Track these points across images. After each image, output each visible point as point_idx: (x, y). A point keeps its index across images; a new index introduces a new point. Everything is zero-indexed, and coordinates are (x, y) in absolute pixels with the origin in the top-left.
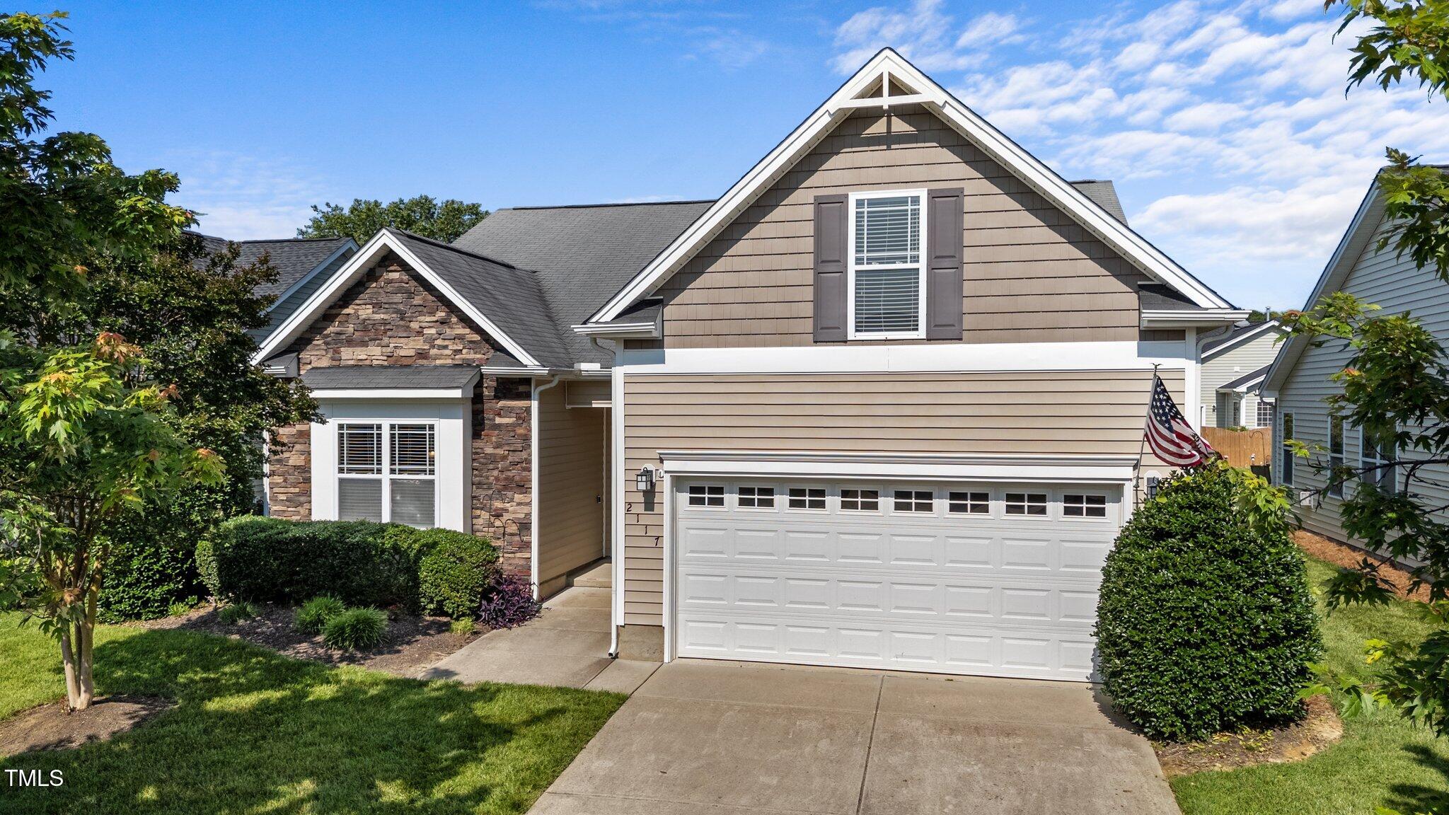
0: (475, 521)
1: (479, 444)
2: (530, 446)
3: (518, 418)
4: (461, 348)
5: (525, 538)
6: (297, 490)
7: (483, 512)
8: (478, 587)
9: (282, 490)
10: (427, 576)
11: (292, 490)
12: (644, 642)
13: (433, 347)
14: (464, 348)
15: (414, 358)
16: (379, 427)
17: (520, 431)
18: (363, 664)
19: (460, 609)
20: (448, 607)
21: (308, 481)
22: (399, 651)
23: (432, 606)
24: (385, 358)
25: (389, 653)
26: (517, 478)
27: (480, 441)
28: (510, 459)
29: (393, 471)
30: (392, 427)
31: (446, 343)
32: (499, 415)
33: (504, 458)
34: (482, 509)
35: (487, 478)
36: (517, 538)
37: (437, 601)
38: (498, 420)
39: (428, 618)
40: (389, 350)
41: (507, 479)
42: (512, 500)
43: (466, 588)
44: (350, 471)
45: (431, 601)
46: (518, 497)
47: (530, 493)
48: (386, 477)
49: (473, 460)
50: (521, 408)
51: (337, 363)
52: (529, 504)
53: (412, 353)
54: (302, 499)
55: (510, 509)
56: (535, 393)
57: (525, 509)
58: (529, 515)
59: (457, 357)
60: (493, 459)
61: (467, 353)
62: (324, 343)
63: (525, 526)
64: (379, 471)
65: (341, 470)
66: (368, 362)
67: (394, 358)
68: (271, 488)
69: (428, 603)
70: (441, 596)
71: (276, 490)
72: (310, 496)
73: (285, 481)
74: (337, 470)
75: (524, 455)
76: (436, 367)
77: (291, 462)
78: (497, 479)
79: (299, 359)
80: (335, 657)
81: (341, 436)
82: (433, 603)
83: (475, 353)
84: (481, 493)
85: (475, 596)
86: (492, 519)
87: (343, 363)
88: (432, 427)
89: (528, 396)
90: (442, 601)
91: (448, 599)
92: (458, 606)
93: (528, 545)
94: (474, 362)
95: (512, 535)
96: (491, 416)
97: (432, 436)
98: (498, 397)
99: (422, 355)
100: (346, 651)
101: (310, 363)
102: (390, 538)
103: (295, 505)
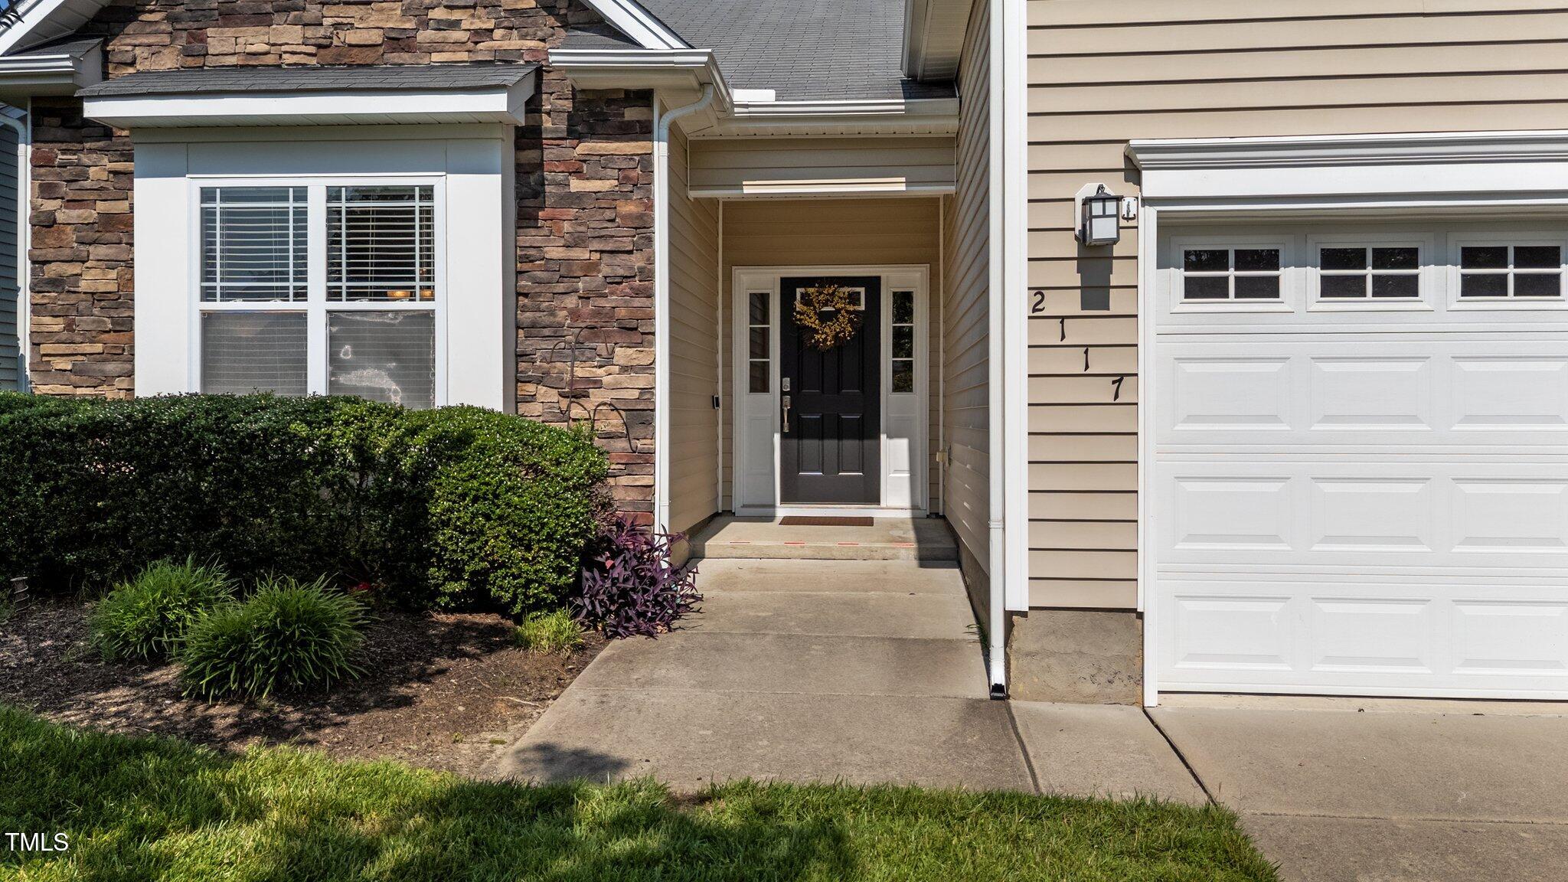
0: (523, 408)
1: (529, 238)
2: (650, 240)
3: (623, 180)
4: (490, 25)
5: (639, 444)
6: (98, 348)
7: (542, 389)
8: (575, 535)
9: (62, 348)
10: (450, 510)
11: (88, 348)
12: (1081, 653)
13: (424, 24)
14: (497, 27)
15: (381, 50)
16: (301, 194)
17: (628, 208)
18: (311, 743)
19: (531, 592)
20: (501, 588)
21: (126, 326)
22: (406, 701)
23: (456, 587)
24: (312, 49)
25: (383, 704)
26: (622, 313)
27: (533, 231)
28: (605, 270)
29: (333, 294)
30: (333, 194)
31: (456, 15)
32: (578, 173)
33: (590, 268)
34: (539, 382)
35: (552, 312)
36: (621, 444)
37: (474, 573)
38: (576, 185)
39: (442, 617)
40: (321, 32)
41: (598, 312)
42: (609, 360)
43: (550, 538)
44: (229, 295)
45: (456, 574)
46: (622, 355)
47: (652, 344)
48: (317, 307)
49: (519, 273)
50: (630, 157)
51: (199, 61)
52: (650, 368)
53: (376, 37)
54: (111, 367)
55: (606, 380)
56: (661, 127)
57: (642, 381)
58: (648, 391)
59: (481, 46)
60: (566, 272)
61: (503, 38)
62: (167, 18)
63: (640, 416)
64: (301, 295)
65: (207, 294)
66: (270, 60)
67: (332, 51)
68: (35, 345)
69: (446, 579)
70: (482, 560)
71: (45, 348)
72: (131, 361)
73: (69, 327)
74: (197, 293)
75: (637, 261)
76: (430, 67)
77: (84, 285)
78: (574, 314)
79: (105, 54)
80: (220, 723)
81: (207, 216)
82: (460, 578)
83: (523, 37)
84: (540, 347)
85: (568, 559)
86: (564, 403)
87: (211, 61)
88: (427, 193)
89: (645, 131)
90: (485, 572)
91: (502, 565)
92: (529, 582)
93: (646, 458)
94: (521, 56)
95: (610, 436)
96: (560, 177)
97: (428, 214)
98: (573, 135)
99: (397, 41)
100: (252, 705)
101: (132, 64)
102: (347, 423)
103: (93, 381)
